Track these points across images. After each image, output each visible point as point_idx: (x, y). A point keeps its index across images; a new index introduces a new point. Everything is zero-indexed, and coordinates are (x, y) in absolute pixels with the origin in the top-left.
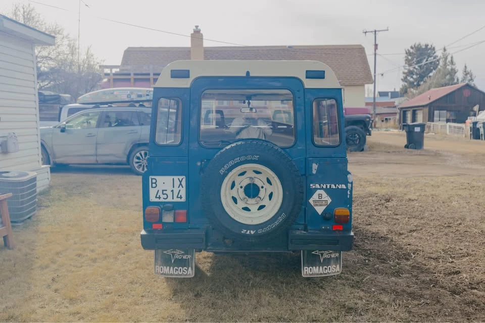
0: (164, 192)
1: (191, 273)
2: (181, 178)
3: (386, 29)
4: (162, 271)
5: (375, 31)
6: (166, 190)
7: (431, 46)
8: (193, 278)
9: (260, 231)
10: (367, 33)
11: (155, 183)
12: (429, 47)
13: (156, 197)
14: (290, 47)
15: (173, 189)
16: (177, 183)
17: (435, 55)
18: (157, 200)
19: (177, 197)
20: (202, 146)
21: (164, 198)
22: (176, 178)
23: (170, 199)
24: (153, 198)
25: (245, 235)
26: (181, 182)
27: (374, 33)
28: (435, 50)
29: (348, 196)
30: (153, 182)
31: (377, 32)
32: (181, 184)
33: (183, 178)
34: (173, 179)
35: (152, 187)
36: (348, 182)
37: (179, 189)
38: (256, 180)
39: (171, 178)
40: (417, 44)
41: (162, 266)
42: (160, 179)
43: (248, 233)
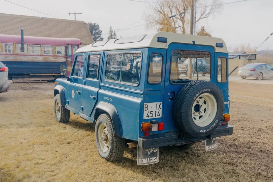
0: (152, 113)
1: (158, 160)
2: (160, 103)
3: (81, 13)
4: (143, 162)
5: (75, 13)
6: (152, 111)
7: (97, 24)
8: (158, 163)
9: (208, 130)
10: (70, 14)
11: (147, 107)
12: (96, 25)
13: (147, 116)
14: (42, 18)
15: (156, 110)
16: (158, 106)
17: (99, 29)
18: (148, 118)
19: (158, 115)
20: (171, 84)
21: (151, 117)
22: (158, 103)
23: (154, 117)
24: (145, 117)
25: (201, 133)
26: (160, 106)
27: (74, 14)
28: (99, 27)
29: (228, 108)
30: (146, 107)
31: (76, 14)
32: (160, 107)
33: (161, 103)
34: (156, 104)
35: (145, 110)
36: (228, 100)
37: (159, 110)
38: (200, 102)
39: (155, 103)
40: (90, 22)
41: (143, 158)
42: (150, 104)
43: (203, 132)
